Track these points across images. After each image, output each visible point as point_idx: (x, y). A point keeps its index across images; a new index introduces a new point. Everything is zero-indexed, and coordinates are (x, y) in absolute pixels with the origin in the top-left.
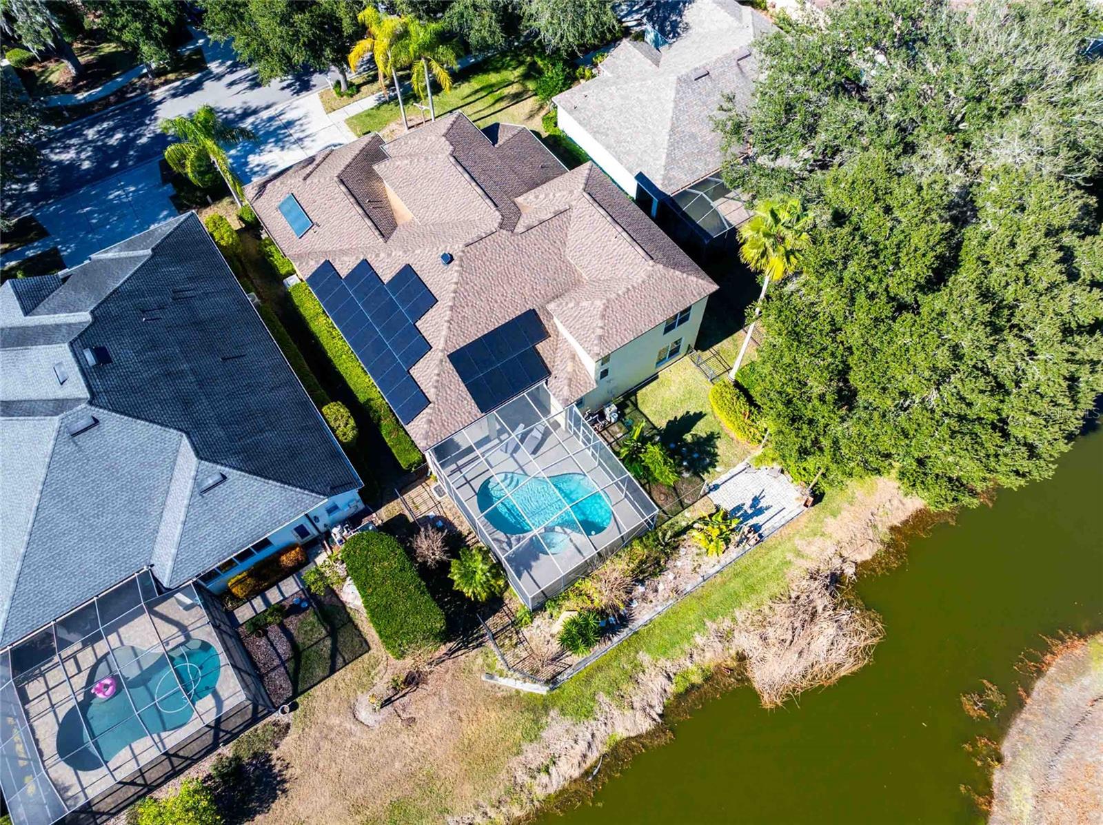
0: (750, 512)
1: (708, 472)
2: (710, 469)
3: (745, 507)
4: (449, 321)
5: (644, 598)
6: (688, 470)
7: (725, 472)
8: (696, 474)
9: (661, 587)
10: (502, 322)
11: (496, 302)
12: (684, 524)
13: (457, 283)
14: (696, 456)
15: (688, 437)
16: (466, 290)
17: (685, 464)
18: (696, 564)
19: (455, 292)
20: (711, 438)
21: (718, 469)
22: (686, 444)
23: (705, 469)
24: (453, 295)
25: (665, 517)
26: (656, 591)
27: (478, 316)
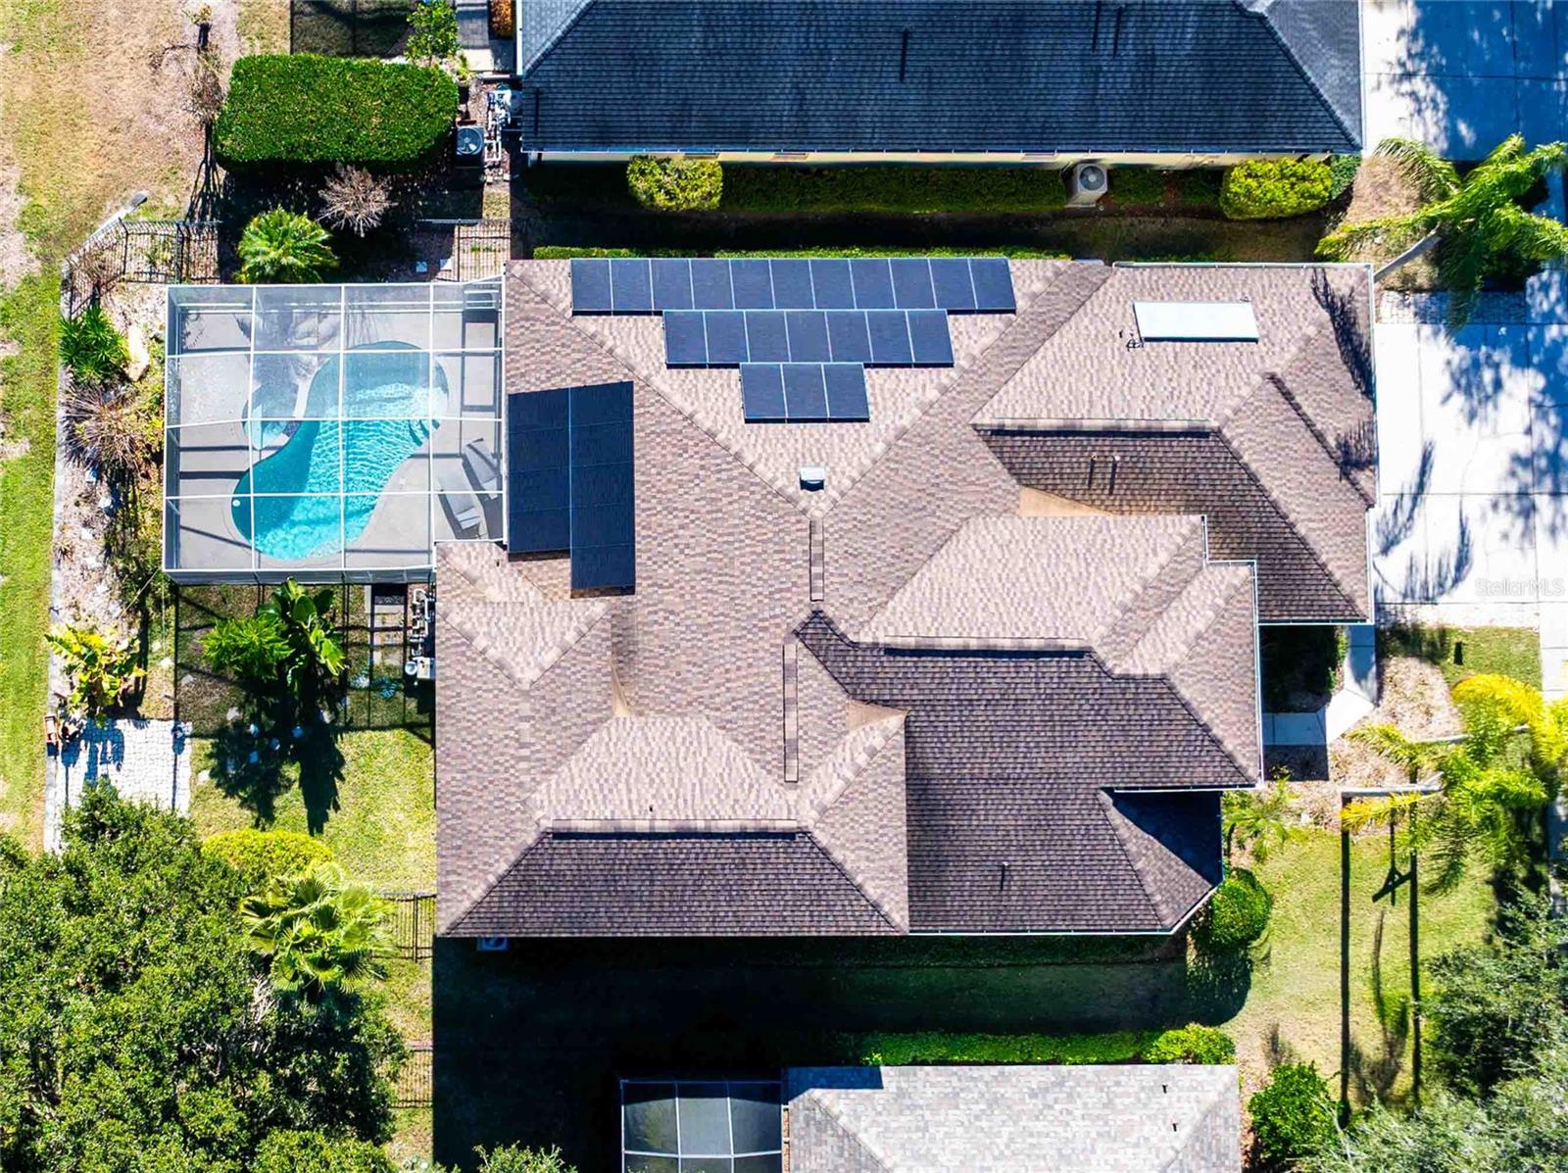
0: (101, 769)
1: (210, 756)
2: (213, 762)
3: (112, 767)
4: (691, 417)
5: (89, 498)
6: (239, 725)
7: (193, 781)
8: (221, 733)
9: (86, 534)
10: (640, 518)
11: (682, 527)
12: (156, 646)
13: (751, 468)
14: (254, 757)
15: (292, 772)
16: (730, 480)
17: (252, 728)
18: (84, 615)
19: (737, 457)
20: (265, 814)
21: (205, 775)
22: (283, 757)
23: (218, 754)
24: (734, 449)
25: (184, 624)
26: (86, 524)
27: (675, 477)
